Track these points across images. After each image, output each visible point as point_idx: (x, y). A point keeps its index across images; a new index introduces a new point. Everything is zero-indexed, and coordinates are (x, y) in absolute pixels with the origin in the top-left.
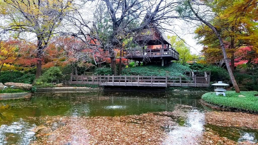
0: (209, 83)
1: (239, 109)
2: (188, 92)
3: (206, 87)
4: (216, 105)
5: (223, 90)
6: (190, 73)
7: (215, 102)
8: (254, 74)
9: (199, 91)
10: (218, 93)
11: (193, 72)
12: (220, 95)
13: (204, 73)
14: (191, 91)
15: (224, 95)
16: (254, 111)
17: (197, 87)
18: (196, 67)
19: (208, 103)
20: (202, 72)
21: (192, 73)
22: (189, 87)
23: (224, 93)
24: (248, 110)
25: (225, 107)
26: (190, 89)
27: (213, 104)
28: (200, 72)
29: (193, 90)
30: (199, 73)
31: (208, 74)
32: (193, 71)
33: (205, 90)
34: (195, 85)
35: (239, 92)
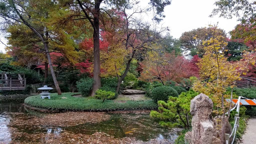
0: (25, 86)
1: (66, 110)
2: (1, 96)
3: (22, 90)
4: (44, 108)
5: (49, 94)
6: (2, 76)
7: (44, 105)
8: (59, 77)
9: (15, 95)
10: (43, 97)
11: (6, 75)
12: (45, 98)
13: (18, 76)
14: (5, 95)
15: (49, 98)
16: (78, 109)
17: (12, 91)
18: (5, 68)
19: (36, 107)
20: (14, 74)
21: (4, 75)
22: (3, 91)
23: (49, 97)
24: (74, 109)
25: (54, 109)
26: (5, 93)
27: (41, 107)
28: (12, 74)
29: (8, 95)
30: (11, 76)
31: (22, 76)
32: (5, 73)
33: (21, 94)
34: (11, 88)
35: (61, 94)
